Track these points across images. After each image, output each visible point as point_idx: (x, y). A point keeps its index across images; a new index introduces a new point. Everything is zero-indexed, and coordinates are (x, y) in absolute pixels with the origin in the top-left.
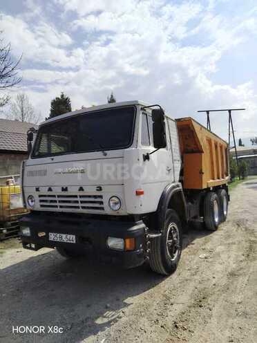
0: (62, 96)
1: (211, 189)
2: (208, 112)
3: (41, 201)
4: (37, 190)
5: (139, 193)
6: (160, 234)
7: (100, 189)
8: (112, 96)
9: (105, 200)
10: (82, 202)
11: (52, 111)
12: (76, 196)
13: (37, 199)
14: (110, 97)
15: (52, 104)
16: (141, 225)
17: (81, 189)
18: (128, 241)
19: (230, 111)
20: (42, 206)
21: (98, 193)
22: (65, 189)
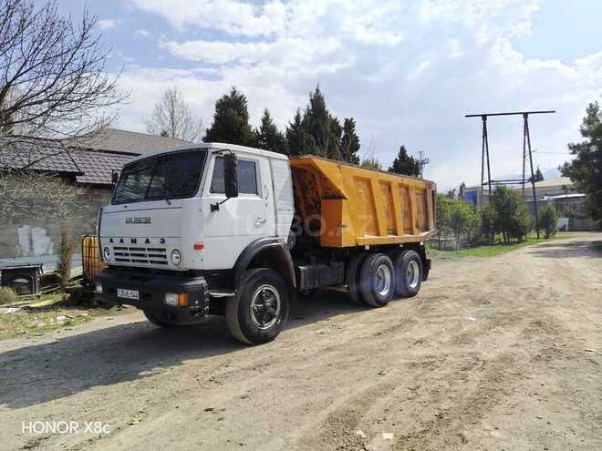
0: (234, 93)
1: (367, 248)
2: (484, 117)
3: (116, 254)
4: (111, 241)
5: (198, 247)
6: (233, 294)
7: (163, 241)
8: (318, 90)
9: (168, 253)
10: (150, 256)
11: (217, 118)
12: (144, 249)
13: (112, 252)
14: (314, 92)
15: (218, 106)
16: (201, 281)
17: (147, 241)
18: (182, 296)
19: (526, 115)
20: (117, 260)
21: (162, 246)
22: (134, 241)
